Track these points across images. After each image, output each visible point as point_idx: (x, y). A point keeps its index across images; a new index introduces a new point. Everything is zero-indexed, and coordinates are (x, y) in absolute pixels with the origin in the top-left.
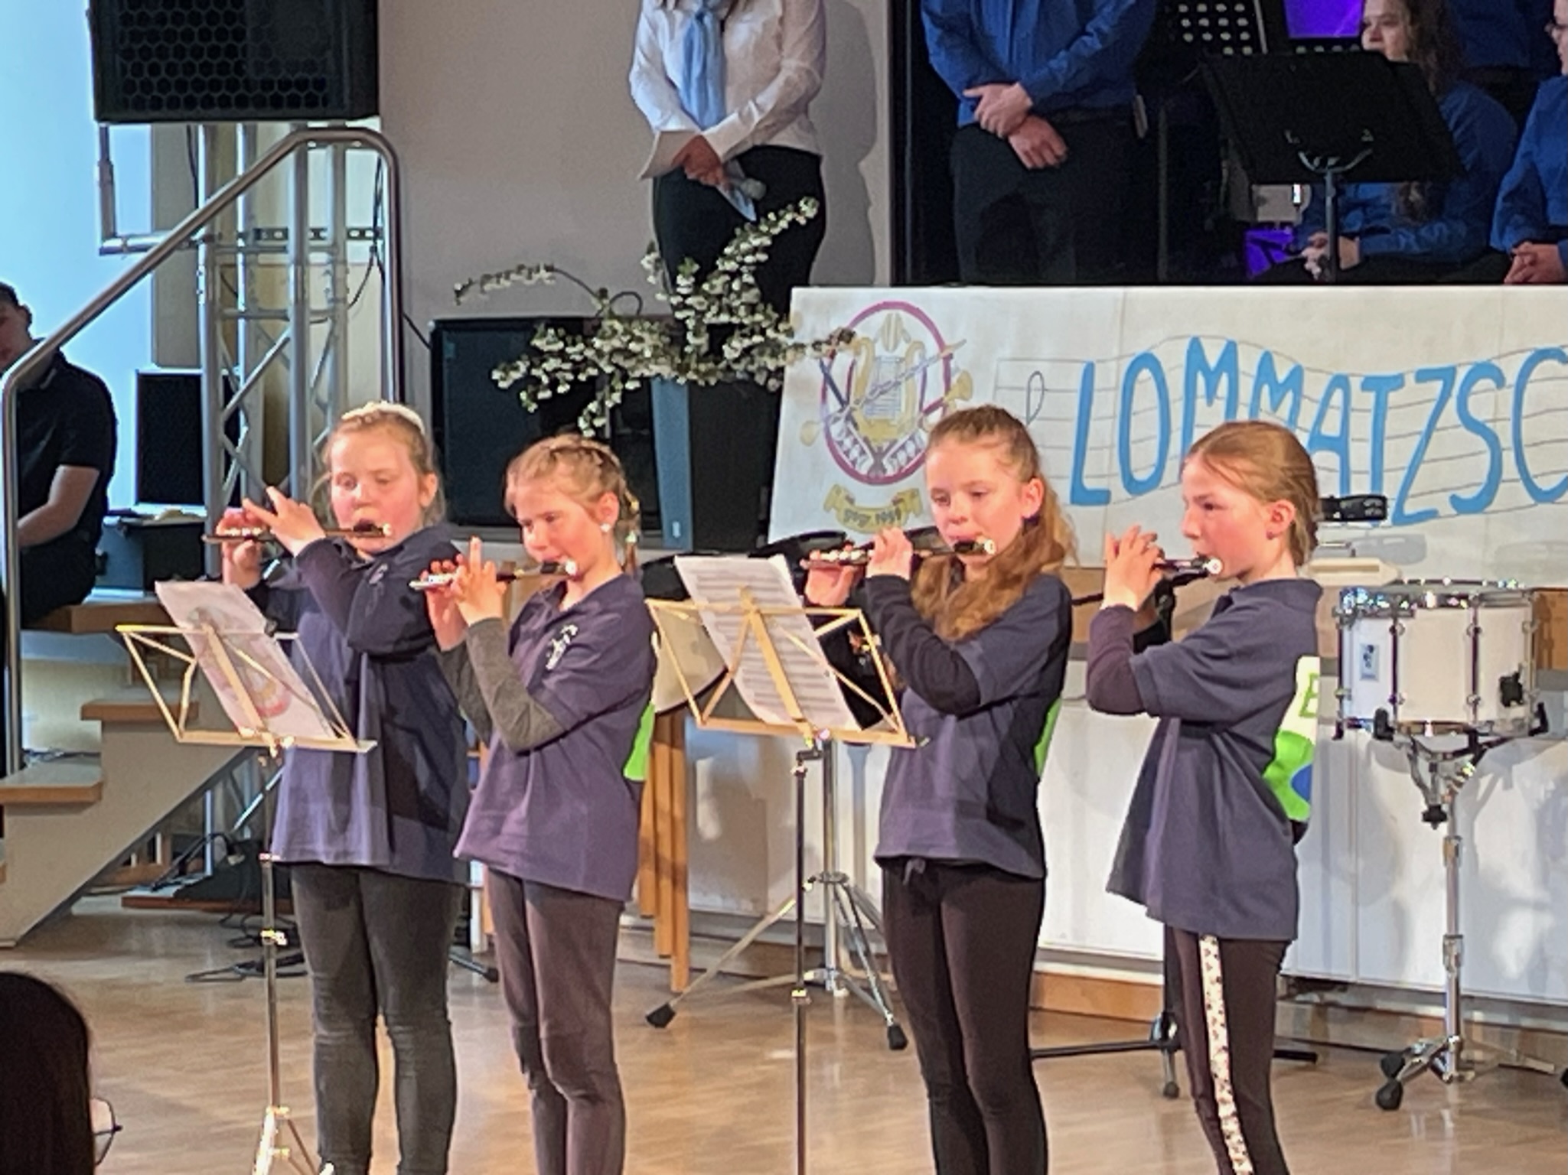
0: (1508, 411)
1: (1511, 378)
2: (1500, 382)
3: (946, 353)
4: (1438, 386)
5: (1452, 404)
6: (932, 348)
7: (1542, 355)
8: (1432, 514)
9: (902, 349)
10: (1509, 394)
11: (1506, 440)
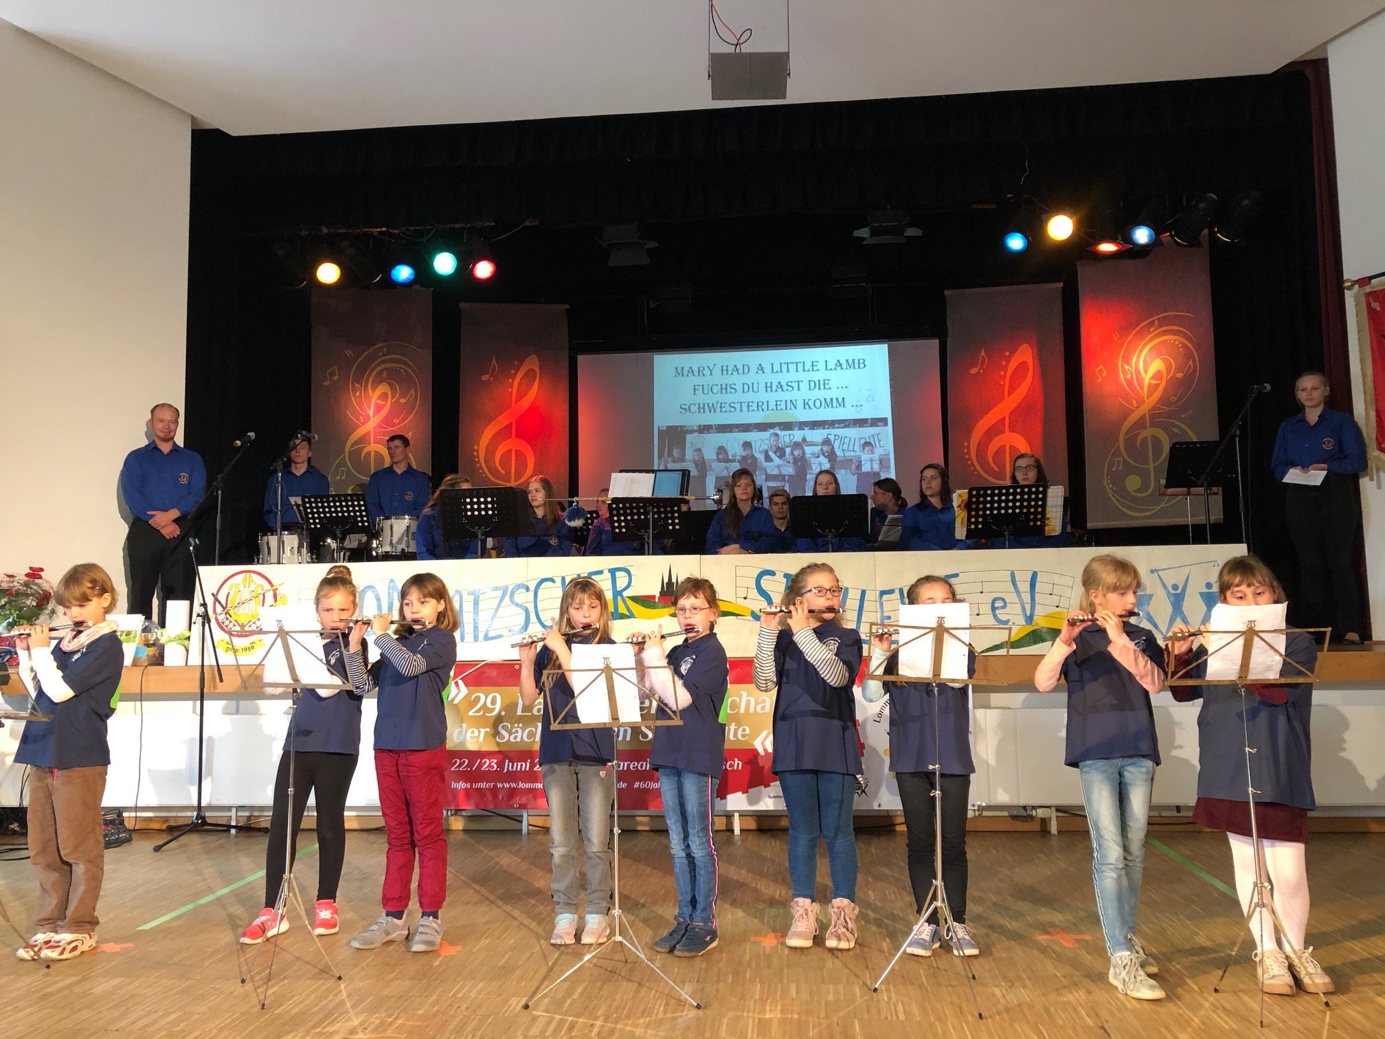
0: (532, 599)
1: (532, 588)
2: (528, 589)
3: (275, 588)
4: (500, 593)
5: (507, 598)
6: (267, 586)
7: (543, 581)
8: (500, 636)
9: (253, 587)
10: (531, 594)
11: (531, 609)
